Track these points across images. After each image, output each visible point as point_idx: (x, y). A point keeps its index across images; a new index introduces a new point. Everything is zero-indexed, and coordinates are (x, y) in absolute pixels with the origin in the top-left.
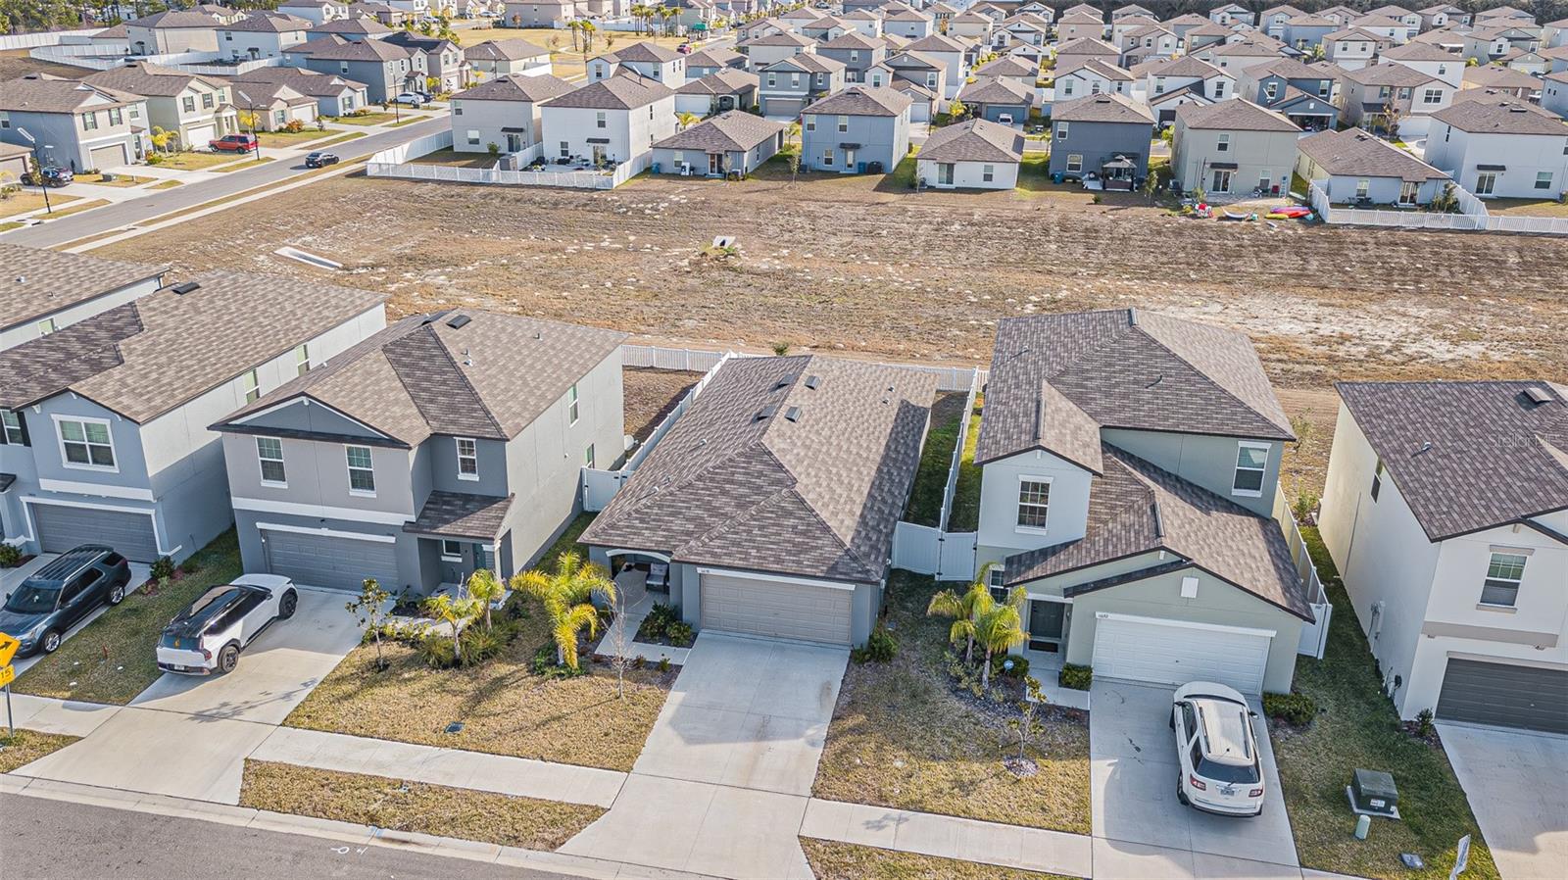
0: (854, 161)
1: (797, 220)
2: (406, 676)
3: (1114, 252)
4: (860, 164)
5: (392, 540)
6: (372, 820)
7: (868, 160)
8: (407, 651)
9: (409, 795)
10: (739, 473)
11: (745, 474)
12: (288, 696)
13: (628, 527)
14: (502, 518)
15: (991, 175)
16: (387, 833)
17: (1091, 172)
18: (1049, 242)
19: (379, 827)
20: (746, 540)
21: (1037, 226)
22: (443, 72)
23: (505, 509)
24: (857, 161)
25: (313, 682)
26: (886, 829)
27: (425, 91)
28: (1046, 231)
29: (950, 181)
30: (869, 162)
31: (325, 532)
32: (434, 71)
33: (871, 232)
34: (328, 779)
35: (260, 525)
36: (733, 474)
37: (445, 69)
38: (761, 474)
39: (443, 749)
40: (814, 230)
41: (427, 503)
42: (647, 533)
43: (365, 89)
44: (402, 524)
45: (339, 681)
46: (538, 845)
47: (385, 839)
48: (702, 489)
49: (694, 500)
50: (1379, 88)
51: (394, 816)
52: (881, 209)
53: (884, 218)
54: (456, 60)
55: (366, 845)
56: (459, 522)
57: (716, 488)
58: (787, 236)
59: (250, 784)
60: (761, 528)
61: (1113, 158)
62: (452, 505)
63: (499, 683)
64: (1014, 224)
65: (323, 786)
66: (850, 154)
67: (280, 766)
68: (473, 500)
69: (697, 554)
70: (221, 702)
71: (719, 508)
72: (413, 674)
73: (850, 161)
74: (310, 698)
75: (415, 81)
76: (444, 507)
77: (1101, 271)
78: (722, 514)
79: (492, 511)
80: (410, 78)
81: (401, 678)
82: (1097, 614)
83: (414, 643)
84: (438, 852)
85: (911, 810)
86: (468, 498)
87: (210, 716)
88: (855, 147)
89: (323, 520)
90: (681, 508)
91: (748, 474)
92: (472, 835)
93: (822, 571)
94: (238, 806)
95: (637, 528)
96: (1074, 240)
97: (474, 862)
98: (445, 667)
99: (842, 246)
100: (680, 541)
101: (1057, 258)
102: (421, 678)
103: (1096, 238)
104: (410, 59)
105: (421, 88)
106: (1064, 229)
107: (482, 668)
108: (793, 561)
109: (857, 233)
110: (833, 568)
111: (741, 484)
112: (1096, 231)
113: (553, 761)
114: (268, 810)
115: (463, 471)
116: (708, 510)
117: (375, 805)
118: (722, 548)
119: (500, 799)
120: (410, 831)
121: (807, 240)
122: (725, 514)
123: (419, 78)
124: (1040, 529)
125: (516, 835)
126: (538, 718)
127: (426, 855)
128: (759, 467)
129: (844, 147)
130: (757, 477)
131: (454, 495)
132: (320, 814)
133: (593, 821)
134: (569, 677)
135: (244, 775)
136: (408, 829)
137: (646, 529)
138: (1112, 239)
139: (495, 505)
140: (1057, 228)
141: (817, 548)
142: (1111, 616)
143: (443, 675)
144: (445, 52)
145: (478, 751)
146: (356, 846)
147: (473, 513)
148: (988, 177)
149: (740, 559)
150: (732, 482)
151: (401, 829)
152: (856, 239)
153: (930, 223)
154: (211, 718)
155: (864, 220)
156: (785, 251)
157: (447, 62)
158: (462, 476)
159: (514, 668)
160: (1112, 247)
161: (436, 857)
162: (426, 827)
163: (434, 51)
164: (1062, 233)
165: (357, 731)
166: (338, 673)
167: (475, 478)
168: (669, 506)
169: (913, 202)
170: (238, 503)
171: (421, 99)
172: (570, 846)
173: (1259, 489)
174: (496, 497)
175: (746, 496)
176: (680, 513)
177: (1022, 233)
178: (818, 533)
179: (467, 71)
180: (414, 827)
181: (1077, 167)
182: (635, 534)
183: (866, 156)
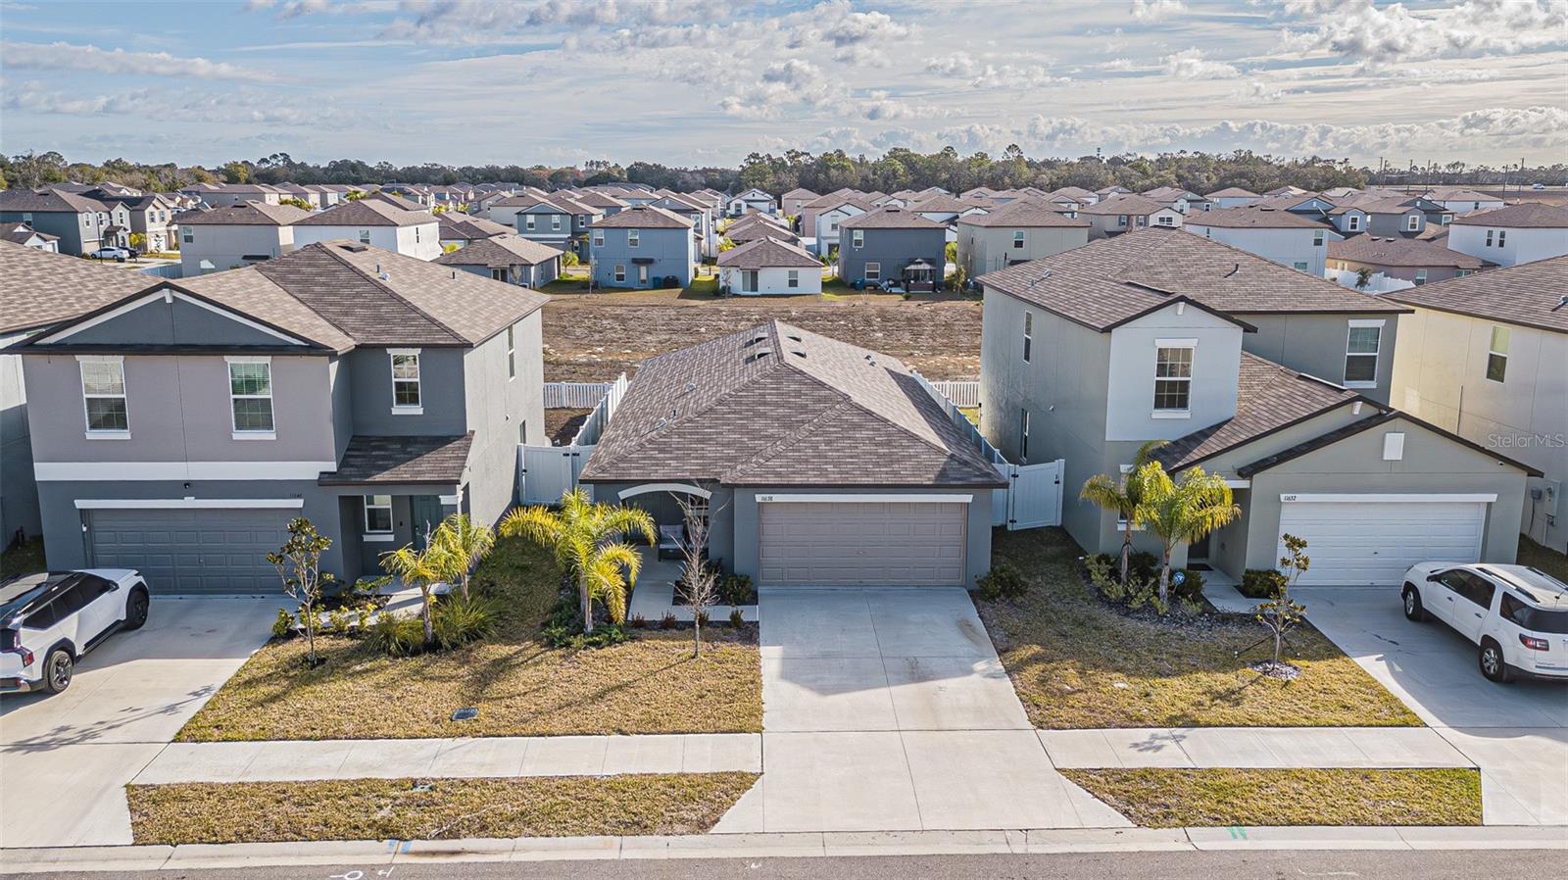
0: (648, 276)
1: (604, 322)
2: (358, 668)
3: (940, 336)
4: (654, 279)
5: (299, 503)
6: (386, 832)
7: (663, 276)
8: (345, 643)
9: (434, 794)
10: (769, 394)
11: (778, 394)
12: (171, 709)
13: (644, 459)
14: (465, 458)
15: (796, 281)
16: (416, 845)
17: (888, 280)
18: (874, 331)
19: (400, 839)
20: (813, 457)
21: (858, 318)
22: (148, 230)
23: (467, 448)
24: (652, 276)
25: (207, 690)
26: (1164, 748)
27: (128, 245)
28: (868, 322)
29: (754, 287)
30: (664, 277)
31: (189, 502)
32: (138, 227)
33: (688, 330)
34: (284, 792)
35: (80, 504)
36: (764, 395)
37: (151, 227)
38: (798, 394)
39: (458, 739)
40: (625, 330)
41: (348, 450)
42: (673, 463)
43: (55, 242)
44: (316, 478)
45: (248, 683)
46: (678, 828)
47: (417, 854)
48: (729, 413)
49: (723, 425)
50: (1118, 217)
51: (423, 822)
52: (693, 311)
53: (699, 318)
54: (163, 219)
55: (391, 865)
56: (402, 467)
57: (747, 410)
58: (597, 336)
59: (147, 815)
60: (829, 443)
61: (912, 262)
62: (386, 450)
63: (503, 666)
64: (834, 317)
65: (278, 802)
66: (643, 270)
67: (192, 787)
68: (416, 442)
69: (754, 476)
70: (59, 726)
71: (760, 431)
72: (368, 665)
73: (643, 276)
74: (211, 706)
75: (117, 236)
76: (374, 453)
77: (934, 351)
78: (767, 436)
79: (448, 451)
80: (110, 233)
81: (350, 671)
82: (1283, 497)
83: (353, 634)
84: (517, 857)
85: (1180, 727)
86: (406, 441)
87: (42, 744)
88: (648, 262)
89: (187, 484)
90: (710, 434)
91: (783, 394)
92: (563, 830)
93: (929, 479)
94: (133, 845)
95: (657, 458)
96: (898, 328)
97: (585, 862)
98: (416, 653)
99: (660, 342)
100: (723, 467)
101: (887, 344)
102: (383, 668)
103: (920, 326)
104: (109, 213)
105: (124, 243)
106: (885, 319)
107: (471, 650)
108: (887, 473)
109: (675, 332)
110: (943, 474)
111: (777, 405)
112: (917, 320)
113: (639, 733)
114: (193, 842)
115: (398, 403)
116: (748, 433)
117: (382, 813)
118: (788, 467)
119: (585, 782)
120: (459, 838)
121: (620, 338)
122: (772, 436)
123: (120, 234)
124: (1181, 410)
125: (636, 819)
126: (591, 690)
127: (502, 863)
128: (793, 387)
129: (638, 262)
130: (795, 397)
131: (386, 439)
132: (289, 835)
133: (747, 788)
134: (609, 645)
135: (130, 805)
136: (454, 835)
137: (671, 459)
138: (936, 325)
139: (449, 445)
140: (879, 319)
141: (910, 456)
142: (1300, 497)
143: (413, 663)
144: (151, 208)
145: (516, 735)
146: (373, 868)
147: (419, 455)
148: (793, 283)
149: (815, 476)
150: (765, 404)
151: (440, 836)
152: (674, 336)
153: (748, 320)
154: (44, 746)
155: (679, 319)
156: (600, 349)
157: (153, 220)
158: (398, 410)
159: (516, 648)
160: (938, 332)
161: (518, 864)
162: (483, 829)
163: (138, 207)
164: (884, 323)
165: (308, 733)
166: (246, 676)
167: (417, 410)
168: (691, 434)
169: (724, 305)
170: (45, 471)
171: (126, 254)
172: (729, 821)
173: (1372, 379)
174: (449, 437)
175: (790, 416)
176: (710, 439)
177: (845, 325)
178: (905, 442)
179: (176, 232)
180: (463, 832)
181: (875, 275)
182: (657, 465)
183: (662, 273)
